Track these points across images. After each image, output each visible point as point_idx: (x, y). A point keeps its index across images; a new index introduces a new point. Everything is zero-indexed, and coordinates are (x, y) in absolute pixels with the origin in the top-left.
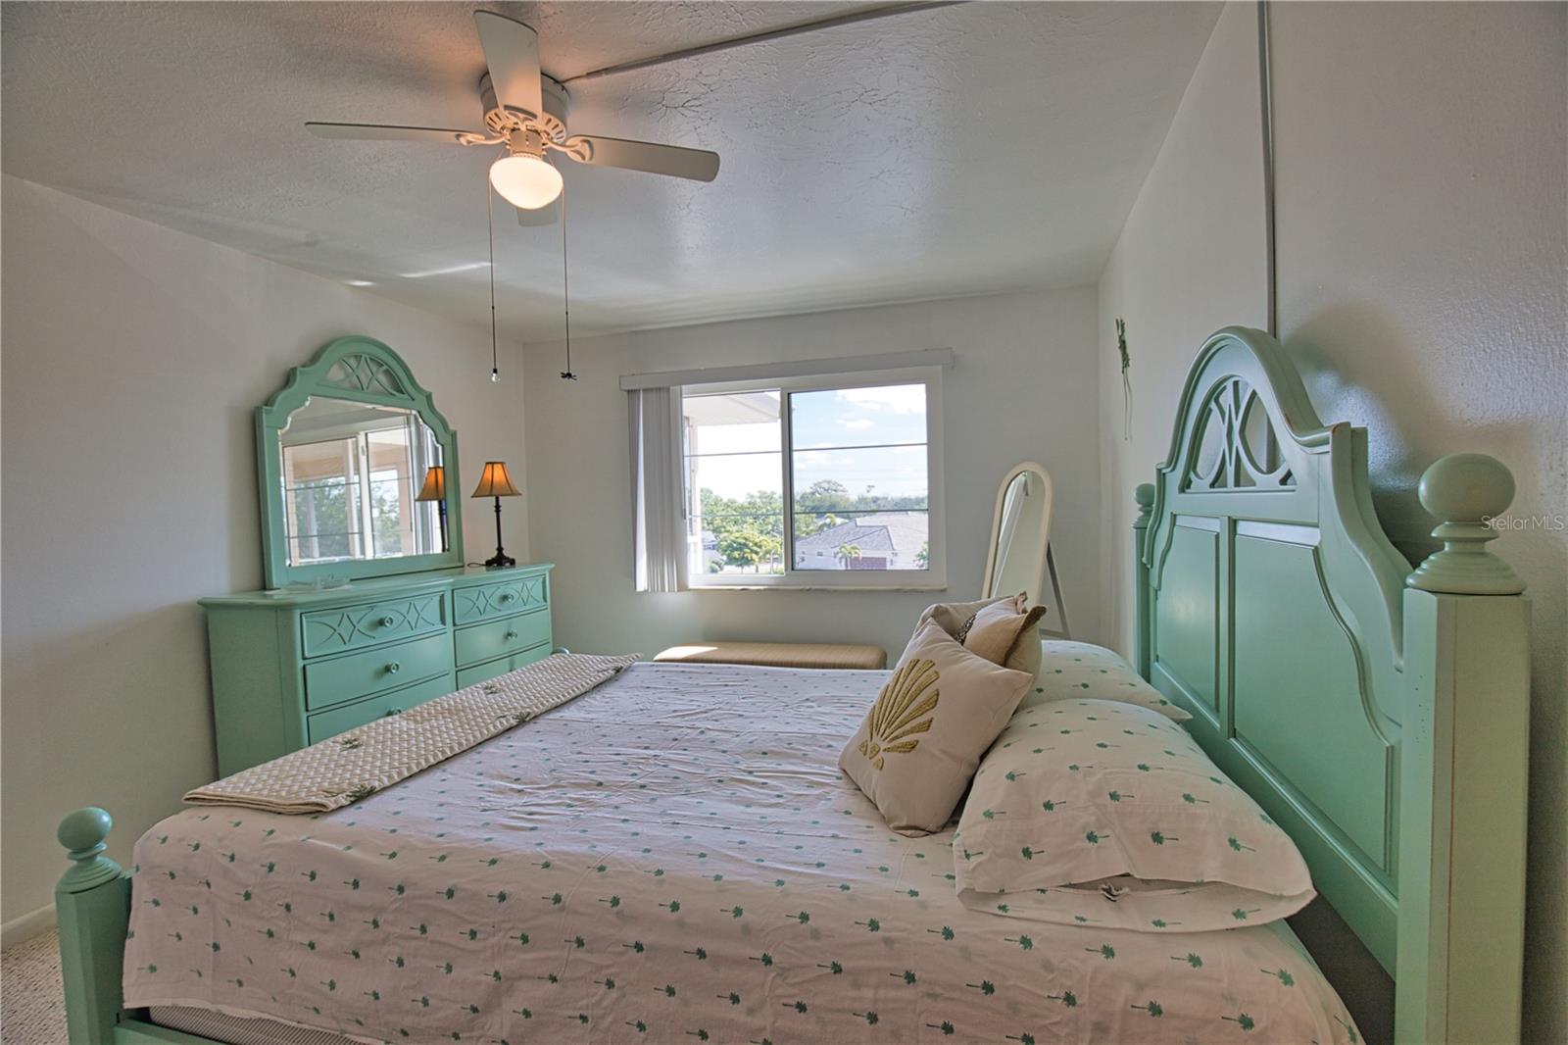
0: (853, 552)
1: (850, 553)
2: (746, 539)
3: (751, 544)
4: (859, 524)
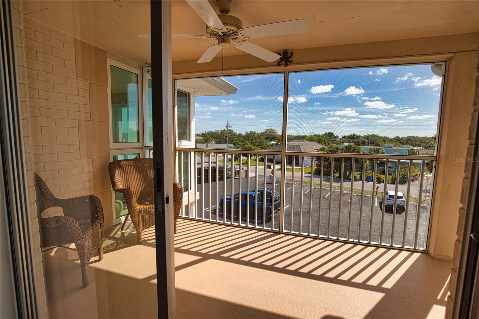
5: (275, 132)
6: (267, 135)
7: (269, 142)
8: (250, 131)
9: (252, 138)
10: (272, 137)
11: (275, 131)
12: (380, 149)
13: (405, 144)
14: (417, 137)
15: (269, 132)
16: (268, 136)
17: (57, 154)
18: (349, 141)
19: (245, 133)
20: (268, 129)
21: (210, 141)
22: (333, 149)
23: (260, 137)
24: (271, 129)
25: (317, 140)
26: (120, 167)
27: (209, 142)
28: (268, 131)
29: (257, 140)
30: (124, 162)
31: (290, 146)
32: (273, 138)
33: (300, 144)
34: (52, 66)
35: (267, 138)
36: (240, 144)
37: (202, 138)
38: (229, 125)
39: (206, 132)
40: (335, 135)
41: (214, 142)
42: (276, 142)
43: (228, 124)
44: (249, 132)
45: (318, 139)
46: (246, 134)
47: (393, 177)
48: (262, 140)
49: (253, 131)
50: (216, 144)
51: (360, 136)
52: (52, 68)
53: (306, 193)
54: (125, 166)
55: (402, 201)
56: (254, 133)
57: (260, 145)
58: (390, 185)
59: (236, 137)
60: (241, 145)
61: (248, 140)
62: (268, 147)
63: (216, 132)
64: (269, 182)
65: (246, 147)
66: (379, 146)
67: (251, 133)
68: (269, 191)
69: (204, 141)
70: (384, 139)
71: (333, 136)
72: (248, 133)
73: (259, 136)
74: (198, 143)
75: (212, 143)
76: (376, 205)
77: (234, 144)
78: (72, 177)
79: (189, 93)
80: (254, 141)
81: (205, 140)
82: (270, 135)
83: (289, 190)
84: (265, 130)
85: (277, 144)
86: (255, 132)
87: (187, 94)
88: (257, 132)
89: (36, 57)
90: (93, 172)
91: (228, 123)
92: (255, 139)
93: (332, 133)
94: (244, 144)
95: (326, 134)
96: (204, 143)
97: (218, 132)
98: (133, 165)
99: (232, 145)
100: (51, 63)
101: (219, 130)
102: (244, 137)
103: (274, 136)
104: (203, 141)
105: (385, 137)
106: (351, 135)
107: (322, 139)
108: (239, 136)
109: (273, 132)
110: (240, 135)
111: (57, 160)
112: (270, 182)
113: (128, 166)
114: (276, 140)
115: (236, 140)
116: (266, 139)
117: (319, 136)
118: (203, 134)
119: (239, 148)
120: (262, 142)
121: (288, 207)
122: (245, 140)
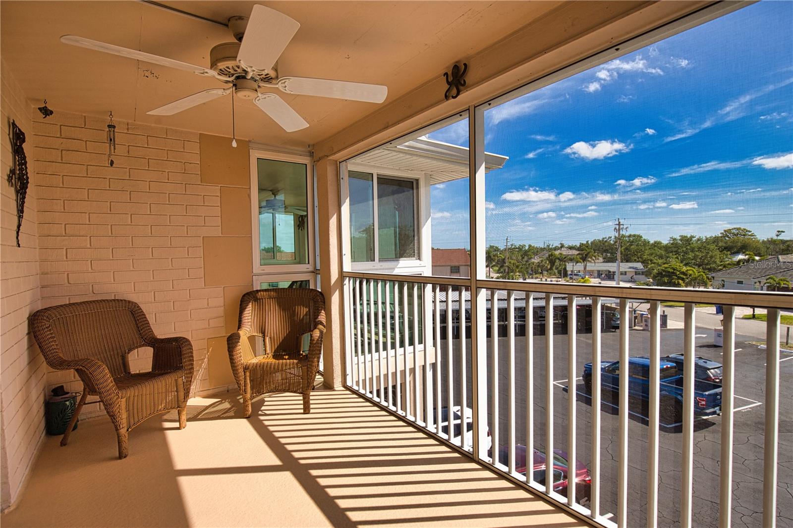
5: (750, 234)
6: (726, 243)
7: (729, 256)
8: (680, 236)
9: (684, 249)
10: (740, 245)
11: (750, 232)
15: (734, 235)
16: (729, 244)
17: (171, 281)
19: (669, 239)
20: (732, 228)
21: (591, 258)
23: (705, 247)
24: (741, 229)
26: (256, 300)
27: (589, 259)
28: (730, 233)
29: (697, 253)
30: (262, 293)
31: (785, 265)
32: (742, 249)
34: (168, 174)
35: (727, 248)
36: (655, 261)
37: (578, 252)
38: (621, 226)
39: (589, 242)
41: (601, 260)
42: (748, 257)
43: (619, 224)
44: (679, 238)
46: (671, 242)
48: (710, 252)
49: (689, 236)
50: (604, 262)
52: (168, 176)
54: (262, 299)
56: (690, 239)
57: (707, 264)
59: (647, 248)
61: (677, 253)
62: (725, 267)
63: (606, 241)
64: (715, 344)
65: (666, 268)
67: (684, 239)
69: (580, 259)
72: (675, 239)
73: (704, 244)
74: (570, 262)
75: (597, 261)
77: (644, 262)
78: (192, 311)
79: (417, 180)
80: (691, 255)
81: (581, 256)
82: (733, 242)
84: (723, 232)
85: (750, 260)
87: (413, 182)
88: (697, 237)
89: (148, 166)
90: (224, 305)
91: (619, 222)
92: (693, 250)
94: (665, 262)
96: (580, 262)
97: (610, 241)
98: (275, 298)
99: (640, 263)
100: (167, 171)
101: (611, 237)
102: (666, 248)
103: (745, 243)
104: (578, 257)
108: (655, 246)
109: (744, 235)
110: (657, 244)
111: (172, 289)
112: (717, 344)
113: (266, 299)
114: (749, 253)
115: (648, 255)
116: (722, 251)
118: (582, 245)
119: (654, 270)
120: (711, 257)
121: (754, 407)
122: (667, 255)
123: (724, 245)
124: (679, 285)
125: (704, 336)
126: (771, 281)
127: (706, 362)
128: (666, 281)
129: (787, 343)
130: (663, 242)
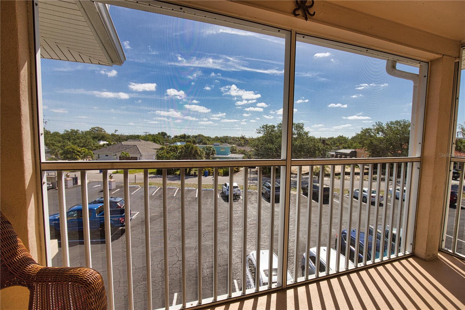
0: (127, 155)
1: (126, 155)
2: (73, 149)
3: (76, 151)
4: (123, 144)
5: (103, 130)
7: (97, 142)
8: (71, 130)
9: (74, 137)
10: (101, 136)
11: (103, 129)
12: (211, 147)
13: (224, 143)
14: (230, 137)
15: (97, 131)
16: (96, 135)
18: (181, 140)
19: (64, 131)
20: (94, 128)
22: (173, 148)
24: (99, 127)
25: (152, 139)
28: (94, 129)
29: (81, 140)
31: (125, 146)
32: (103, 138)
33: (137, 144)
40: (168, 135)
42: (107, 143)
45: (154, 139)
46: (65, 133)
47: (224, 170)
48: (88, 140)
49: (76, 130)
51: (190, 136)
53: (153, 195)
55: (238, 190)
56: (77, 132)
57: (87, 146)
58: (223, 177)
59: (49, 136)
60: (58, 146)
61: (69, 139)
62: (97, 148)
66: (207, 145)
67: (73, 131)
68: (113, 199)
70: (208, 138)
71: (166, 136)
72: (67, 131)
73: (85, 135)
76: (219, 197)
80: (78, 141)
82: (98, 134)
83: (133, 194)
84: (91, 128)
85: (109, 144)
86: (78, 130)
88: (80, 131)
93: (165, 133)
94: (63, 145)
95: (159, 133)
102: (63, 136)
103: (103, 135)
105: (208, 137)
106: (183, 135)
107: (157, 138)
109: (101, 131)
114: (108, 140)
116: (93, 139)
117: (153, 135)
119: (56, 150)
120: (89, 142)
121: (137, 215)
122: (64, 141)
123: (93, 136)
124: (76, 159)
125: (100, 185)
126: (123, 154)
127: (115, 199)
128: (69, 157)
129: (135, 183)
130: (60, 132)
